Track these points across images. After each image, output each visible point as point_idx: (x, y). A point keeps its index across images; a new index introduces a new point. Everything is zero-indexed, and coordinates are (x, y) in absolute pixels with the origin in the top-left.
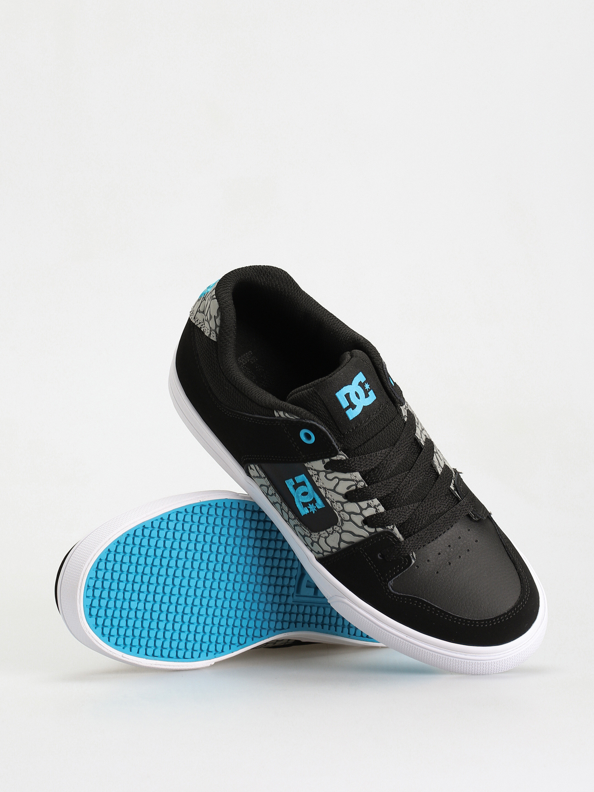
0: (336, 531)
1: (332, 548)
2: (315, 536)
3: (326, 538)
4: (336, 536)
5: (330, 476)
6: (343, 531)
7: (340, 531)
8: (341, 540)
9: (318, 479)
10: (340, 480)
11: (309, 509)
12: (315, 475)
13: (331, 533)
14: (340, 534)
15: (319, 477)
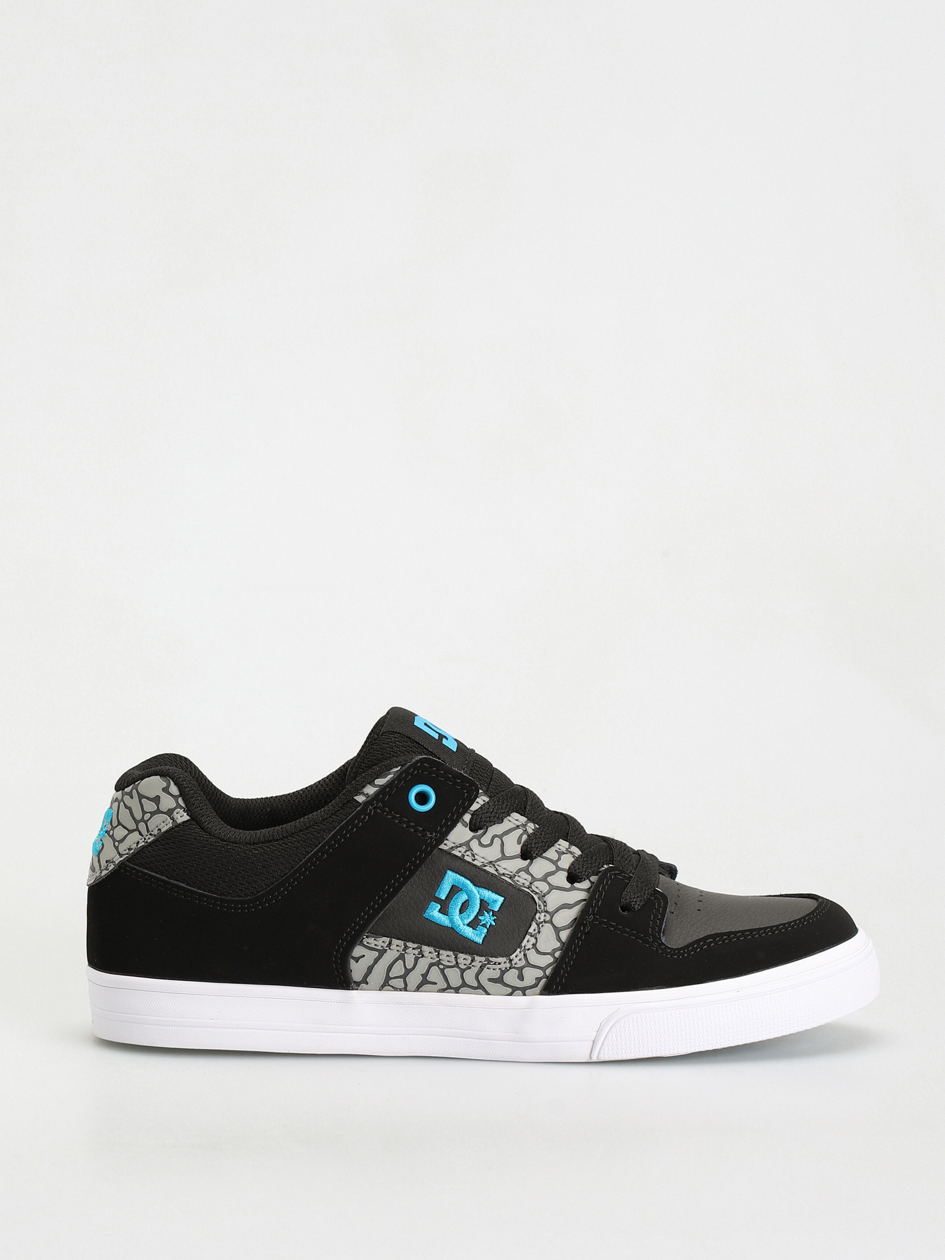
0: (542, 922)
1: (552, 954)
2: (517, 957)
3: (534, 945)
4: (547, 929)
5: (486, 840)
6: (552, 914)
7: (548, 918)
8: (557, 930)
9: (473, 855)
10: (501, 837)
11: (484, 925)
12: (465, 852)
13: (537, 931)
14: (551, 922)
15: (472, 851)
